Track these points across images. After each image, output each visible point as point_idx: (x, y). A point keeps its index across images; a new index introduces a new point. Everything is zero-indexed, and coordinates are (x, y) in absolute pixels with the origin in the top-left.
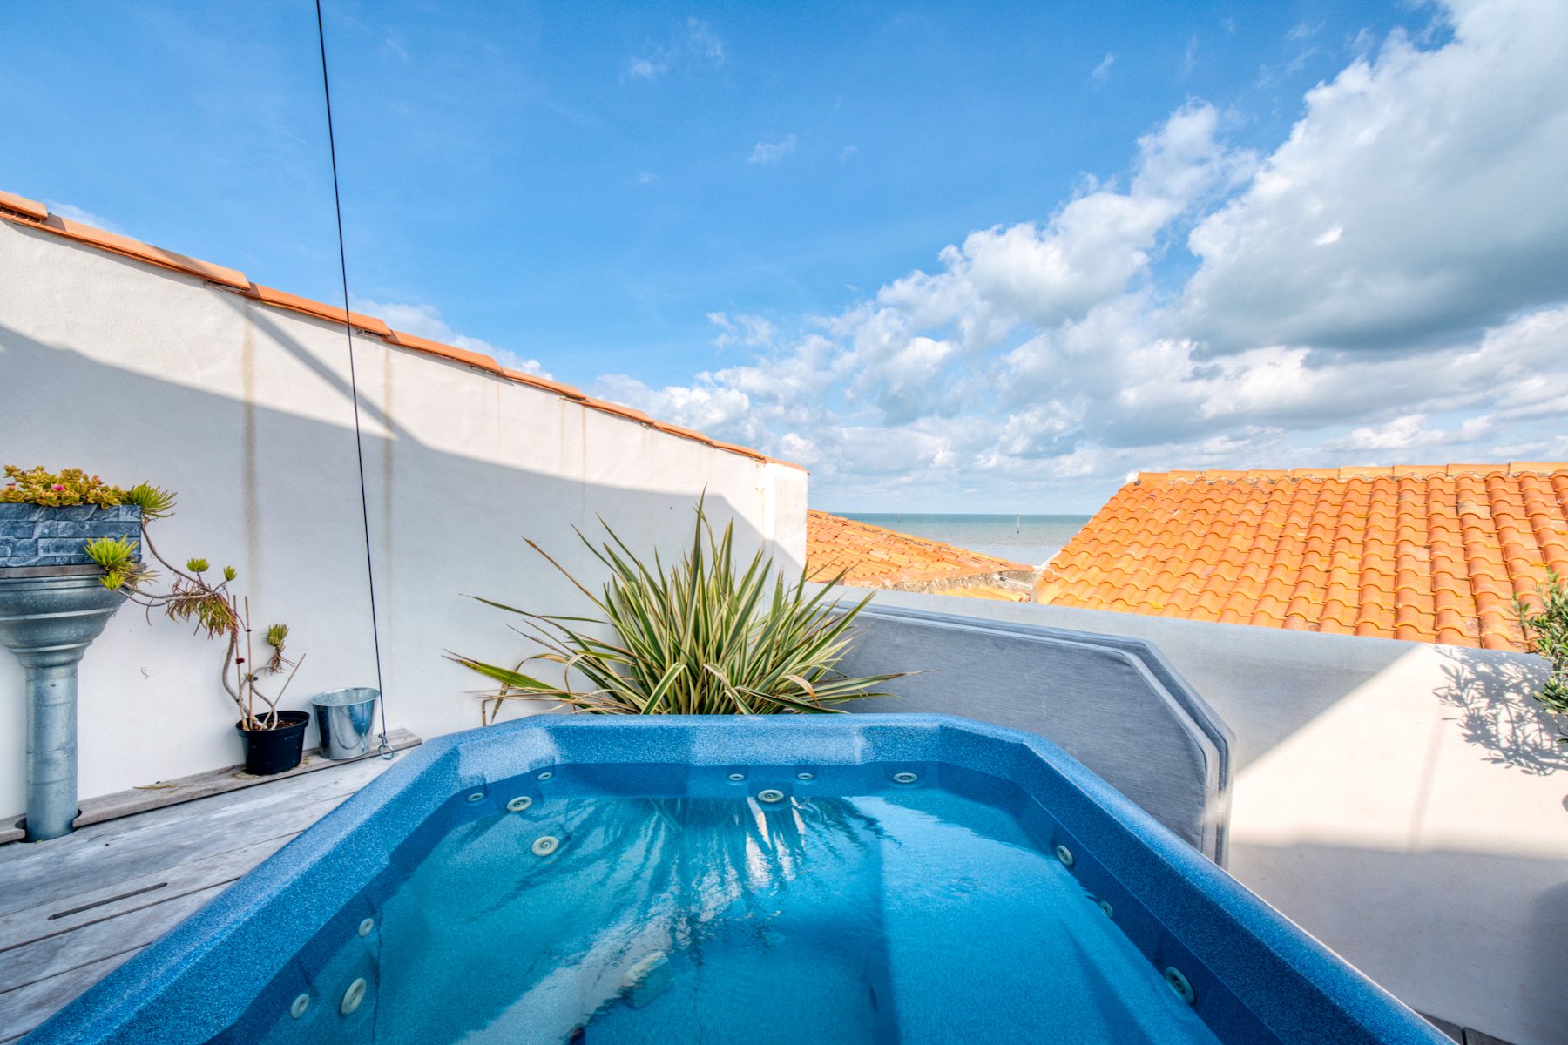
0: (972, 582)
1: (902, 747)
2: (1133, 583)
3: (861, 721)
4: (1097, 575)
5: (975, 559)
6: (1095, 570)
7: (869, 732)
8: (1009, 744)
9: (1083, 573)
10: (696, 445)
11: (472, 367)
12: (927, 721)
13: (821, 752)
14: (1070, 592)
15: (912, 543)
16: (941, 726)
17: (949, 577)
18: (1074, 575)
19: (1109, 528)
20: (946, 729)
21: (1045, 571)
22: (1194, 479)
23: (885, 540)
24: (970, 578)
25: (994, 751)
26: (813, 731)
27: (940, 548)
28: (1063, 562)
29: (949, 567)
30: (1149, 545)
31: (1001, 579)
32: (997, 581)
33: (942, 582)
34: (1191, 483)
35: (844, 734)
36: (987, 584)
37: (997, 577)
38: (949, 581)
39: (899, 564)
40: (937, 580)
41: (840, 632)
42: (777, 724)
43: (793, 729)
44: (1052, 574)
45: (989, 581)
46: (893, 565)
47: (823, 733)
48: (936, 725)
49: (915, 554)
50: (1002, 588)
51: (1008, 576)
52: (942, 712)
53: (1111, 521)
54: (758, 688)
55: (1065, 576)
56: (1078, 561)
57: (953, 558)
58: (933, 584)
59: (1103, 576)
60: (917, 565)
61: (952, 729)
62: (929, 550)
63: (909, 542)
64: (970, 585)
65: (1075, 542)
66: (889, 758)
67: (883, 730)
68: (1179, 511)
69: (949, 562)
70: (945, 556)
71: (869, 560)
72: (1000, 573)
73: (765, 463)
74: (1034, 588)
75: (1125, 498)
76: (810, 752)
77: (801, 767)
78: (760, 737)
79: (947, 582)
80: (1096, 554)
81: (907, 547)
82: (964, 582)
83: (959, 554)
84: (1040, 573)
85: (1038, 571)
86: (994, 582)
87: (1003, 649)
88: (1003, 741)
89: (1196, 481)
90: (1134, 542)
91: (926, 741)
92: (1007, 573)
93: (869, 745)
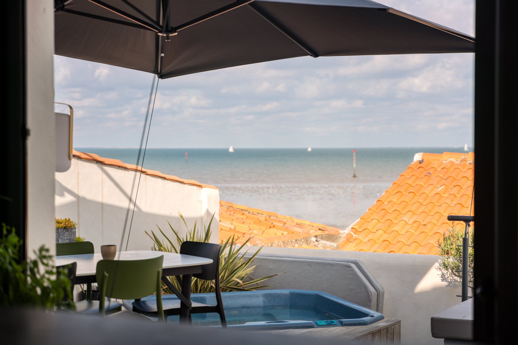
0: (297, 243)
1: (277, 300)
2: (402, 240)
3: (262, 292)
4: (381, 236)
5: (299, 225)
6: (380, 232)
7: (266, 296)
8: (313, 295)
9: (373, 234)
10: (178, 184)
11: (119, 167)
12: (286, 292)
13: (250, 302)
14: (362, 248)
15: (247, 213)
16: (290, 293)
17: (283, 240)
18: (366, 236)
19: (394, 200)
20: (292, 293)
21: (348, 234)
22: (459, 160)
23: (226, 212)
24: (296, 240)
25: (308, 298)
26: (247, 296)
27: (270, 216)
28: (360, 227)
29: (279, 233)
30: (418, 213)
31: (317, 241)
32: (314, 242)
33: (279, 244)
34: (458, 162)
35: (257, 296)
36: (307, 244)
37: (314, 239)
38: (284, 243)
39: (244, 232)
40: (276, 242)
41: (249, 263)
42: (234, 294)
43: (239, 295)
44: (352, 236)
45: (308, 242)
46: (239, 232)
47: (250, 296)
48: (288, 292)
49: (252, 223)
50: (317, 246)
51: (322, 238)
52: (290, 289)
53: (397, 194)
54: (222, 284)
55: (360, 237)
56: (370, 226)
57: (282, 225)
58: (274, 245)
59: (385, 236)
60: (255, 232)
61: (294, 293)
62: (262, 218)
63: (245, 212)
64: (296, 245)
65: (371, 211)
66: (273, 304)
67: (270, 295)
68: (443, 186)
69: (279, 228)
70: (275, 223)
71: (222, 229)
72: (316, 236)
73: (202, 188)
74: (338, 246)
75: (410, 174)
76: (246, 303)
77: (243, 307)
78: (229, 298)
79: (282, 243)
80: (382, 221)
81: (244, 217)
82: (293, 244)
83: (285, 221)
84: (344, 235)
85: (343, 234)
86: (312, 243)
87: (311, 266)
88: (310, 294)
89: (461, 161)
90: (409, 211)
91: (285, 298)
92: (320, 237)
93: (266, 300)
